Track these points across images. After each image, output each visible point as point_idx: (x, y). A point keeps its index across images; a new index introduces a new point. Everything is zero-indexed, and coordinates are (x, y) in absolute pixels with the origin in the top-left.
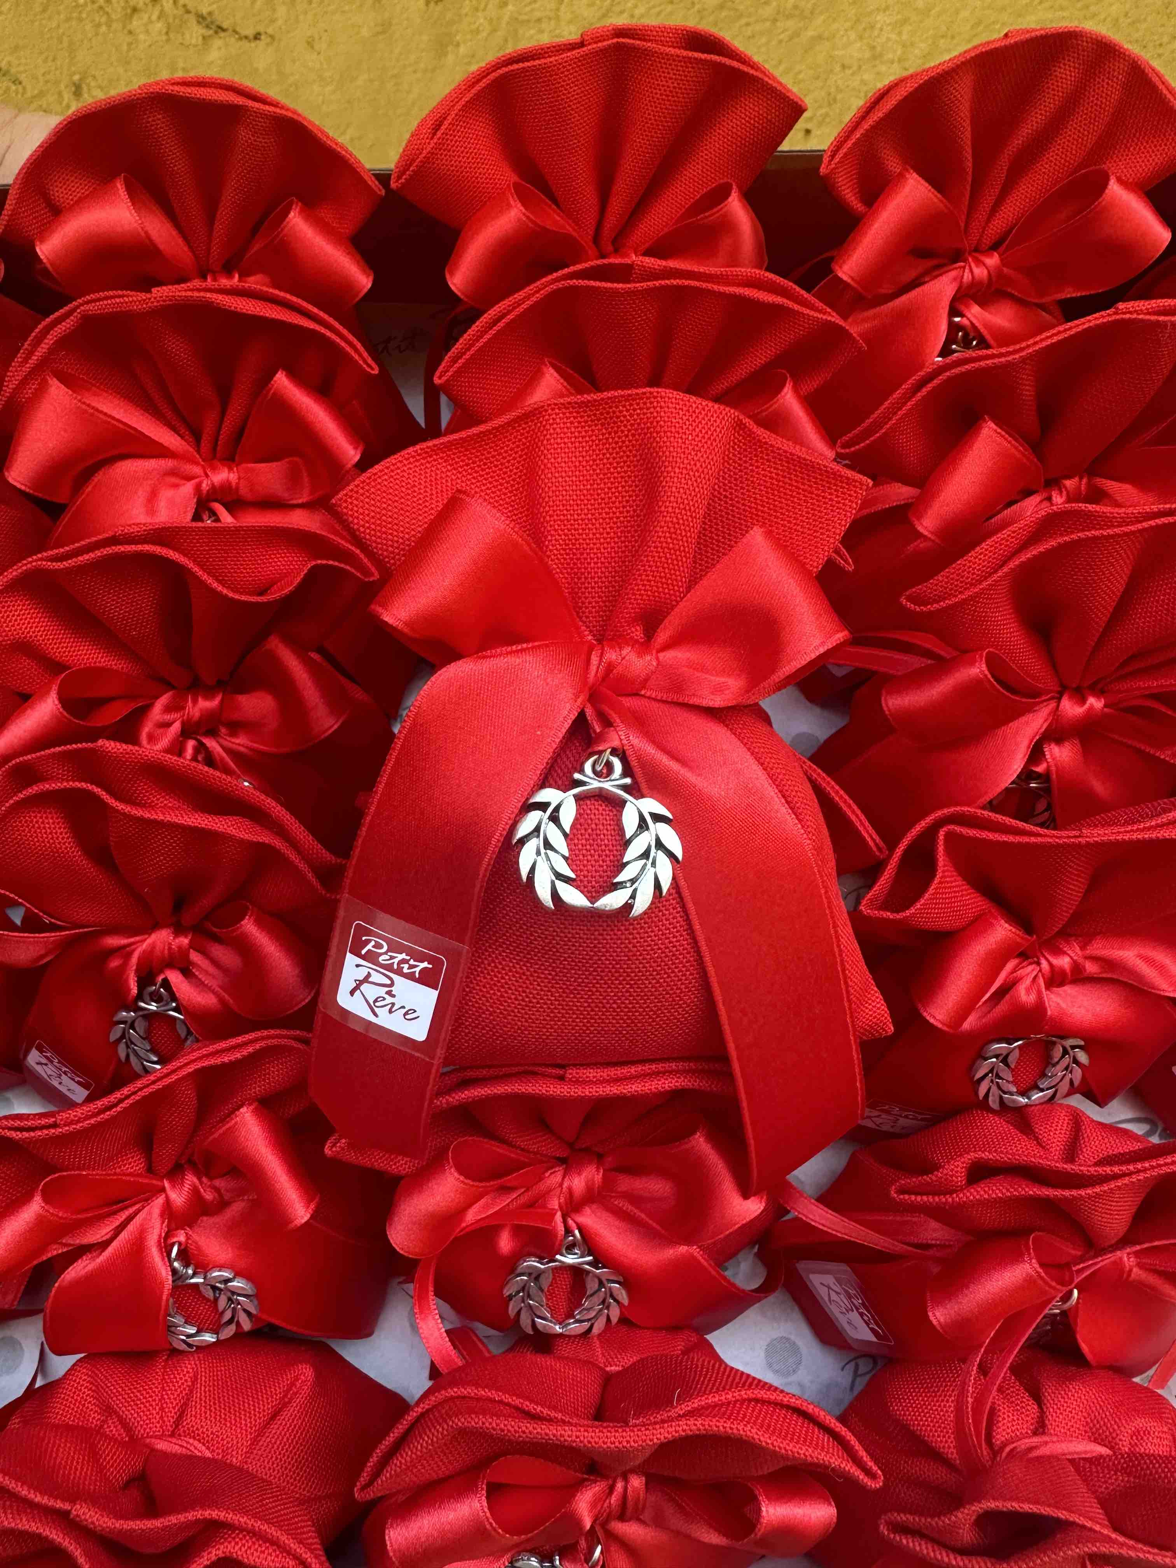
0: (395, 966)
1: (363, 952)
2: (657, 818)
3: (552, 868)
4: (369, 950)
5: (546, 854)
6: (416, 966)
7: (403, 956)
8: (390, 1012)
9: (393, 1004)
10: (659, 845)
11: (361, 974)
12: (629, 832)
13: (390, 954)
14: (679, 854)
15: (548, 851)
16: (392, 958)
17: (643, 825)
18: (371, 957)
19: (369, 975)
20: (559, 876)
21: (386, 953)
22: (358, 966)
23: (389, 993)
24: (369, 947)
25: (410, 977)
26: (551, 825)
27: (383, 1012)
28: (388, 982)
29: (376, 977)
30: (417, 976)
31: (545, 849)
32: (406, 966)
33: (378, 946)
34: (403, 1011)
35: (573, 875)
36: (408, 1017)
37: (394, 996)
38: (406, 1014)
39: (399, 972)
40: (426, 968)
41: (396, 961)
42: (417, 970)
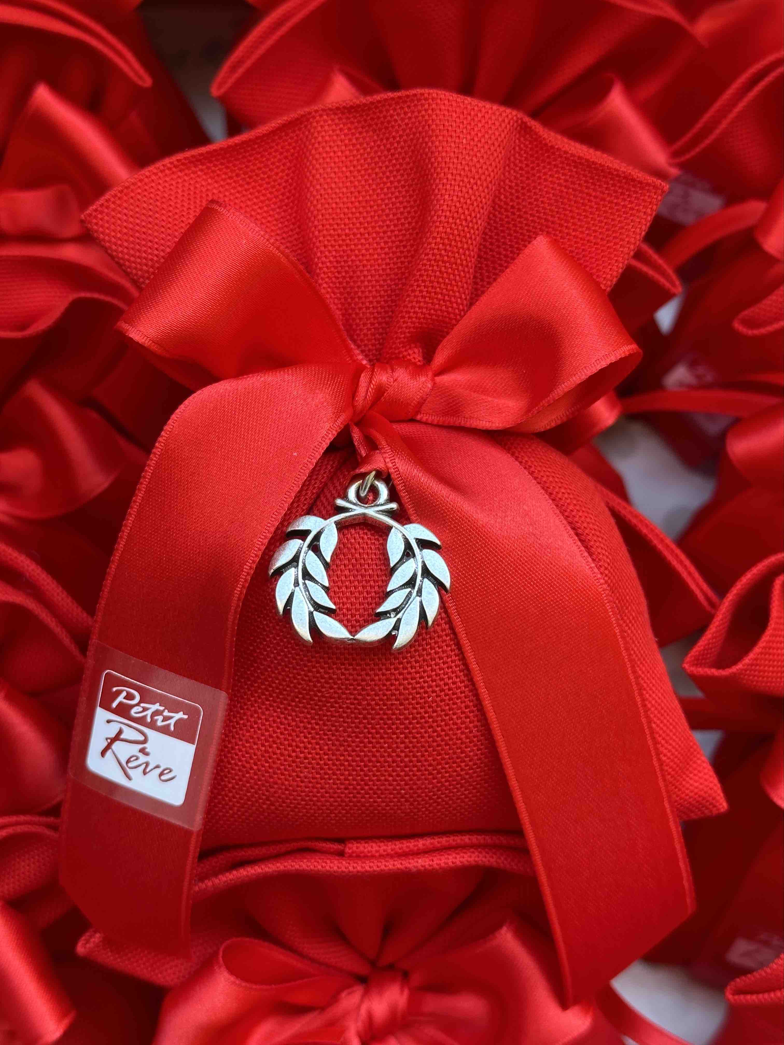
0: (149, 720)
1: (114, 705)
2: (424, 544)
3: (311, 599)
4: (120, 704)
5: (305, 584)
6: (170, 718)
7: (157, 707)
8: (145, 773)
9: (147, 764)
10: (426, 572)
11: (112, 731)
12: (393, 560)
13: (142, 705)
14: (447, 582)
15: (307, 582)
16: (145, 709)
17: (408, 553)
18: (123, 711)
19: (120, 732)
20: (318, 607)
21: (138, 705)
22: (109, 722)
23: (142, 751)
24: (121, 698)
25: (165, 730)
26: (311, 553)
27: (136, 774)
28: (141, 738)
29: (129, 734)
30: (172, 728)
31: (304, 578)
32: (160, 718)
33: (130, 697)
34: (158, 771)
35: (333, 607)
36: (163, 778)
37: (147, 754)
38: (161, 774)
39: (152, 726)
40: (180, 720)
41: (149, 713)
42: (172, 722)
